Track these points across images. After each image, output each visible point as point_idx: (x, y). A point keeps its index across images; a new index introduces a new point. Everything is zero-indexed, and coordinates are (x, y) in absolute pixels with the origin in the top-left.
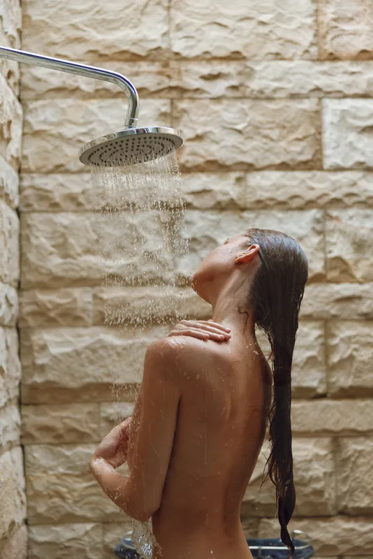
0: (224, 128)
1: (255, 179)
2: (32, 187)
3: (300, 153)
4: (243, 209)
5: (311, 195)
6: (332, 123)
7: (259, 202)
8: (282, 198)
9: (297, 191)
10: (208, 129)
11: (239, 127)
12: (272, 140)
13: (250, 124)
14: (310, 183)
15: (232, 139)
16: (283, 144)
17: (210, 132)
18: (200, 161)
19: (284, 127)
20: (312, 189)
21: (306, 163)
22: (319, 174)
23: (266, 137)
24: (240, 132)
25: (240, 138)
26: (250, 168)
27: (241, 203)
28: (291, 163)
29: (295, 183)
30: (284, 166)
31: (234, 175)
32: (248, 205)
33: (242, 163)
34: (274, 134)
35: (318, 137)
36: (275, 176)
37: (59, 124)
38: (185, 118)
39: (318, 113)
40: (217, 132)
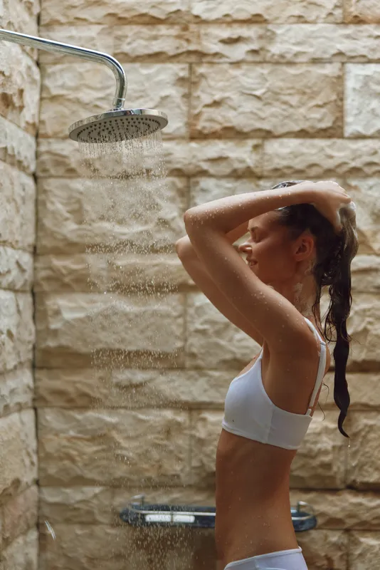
0: (243, 94)
1: (273, 147)
2: (49, 152)
3: (320, 120)
4: (260, 178)
5: (330, 164)
6: (354, 89)
7: (276, 170)
8: (299, 166)
9: (315, 159)
10: (227, 95)
11: (258, 93)
12: (291, 106)
13: (269, 90)
14: (329, 152)
15: (250, 106)
16: (302, 110)
17: (228, 98)
18: (217, 127)
19: (304, 93)
20: (331, 157)
21: (325, 130)
22: (339, 141)
23: (285, 103)
24: (258, 98)
25: (258, 104)
26: (268, 135)
27: (257, 171)
28: (311, 131)
29: (314, 151)
30: (303, 134)
31: (251, 142)
32: (265, 174)
33: (260, 130)
34: (294, 100)
35: (340, 103)
36: (293, 143)
37: (77, 89)
38: (203, 83)
39: (340, 79)
40: (235, 97)
